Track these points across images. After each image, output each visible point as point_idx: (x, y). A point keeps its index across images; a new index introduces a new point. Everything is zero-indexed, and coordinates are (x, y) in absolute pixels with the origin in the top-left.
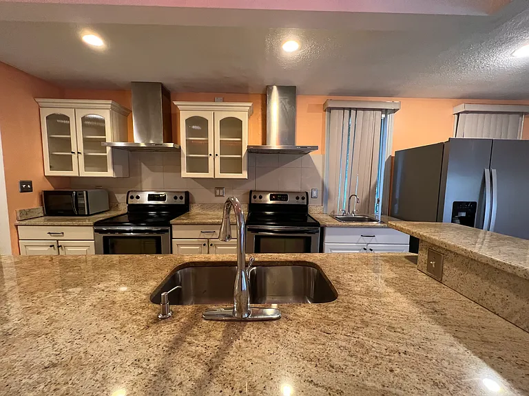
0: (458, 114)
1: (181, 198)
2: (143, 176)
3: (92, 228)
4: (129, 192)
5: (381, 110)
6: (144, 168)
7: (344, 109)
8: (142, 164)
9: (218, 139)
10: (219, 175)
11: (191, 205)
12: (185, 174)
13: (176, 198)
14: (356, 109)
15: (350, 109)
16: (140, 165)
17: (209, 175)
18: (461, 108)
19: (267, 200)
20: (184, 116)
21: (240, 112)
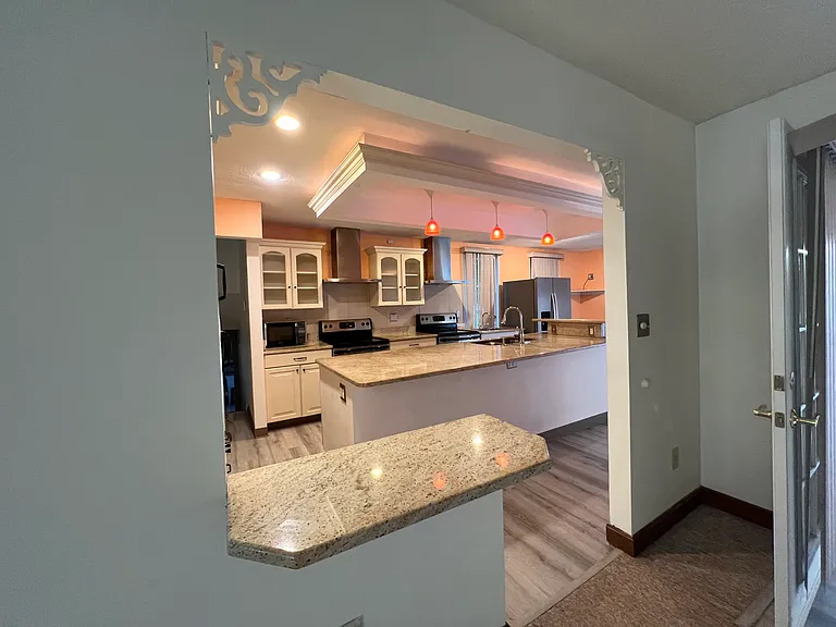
0: (531, 258)
1: (368, 324)
2: (329, 307)
3: (330, 350)
4: (320, 322)
5: (492, 254)
7: (473, 253)
8: (329, 295)
9: (404, 275)
10: (406, 303)
11: (373, 330)
12: (381, 303)
13: (363, 325)
14: (480, 253)
15: (477, 253)
17: (399, 303)
18: (532, 254)
19: (431, 321)
20: (380, 257)
21: (418, 254)
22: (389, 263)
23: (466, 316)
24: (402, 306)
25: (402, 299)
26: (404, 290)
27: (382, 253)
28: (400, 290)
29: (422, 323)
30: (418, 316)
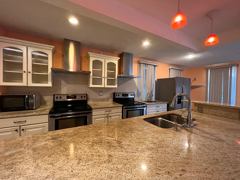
0: (170, 69)
1: (85, 97)
2: (62, 86)
3: (47, 115)
4: (54, 95)
5: (153, 65)
6: (63, 82)
7: (144, 64)
8: (62, 80)
9: (106, 71)
10: (107, 86)
11: (88, 100)
12: (91, 85)
13: (82, 97)
14: (147, 64)
15: (146, 64)
16: (61, 81)
17: (102, 86)
18: (171, 67)
19: (121, 96)
20: (92, 60)
21: (115, 60)
22: (97, 64)
23: (139, 94)
24: (104, 88)
25: (104, 84)
26: (106, 79)
27: (93, 58)
28: (103, 79)
29: (116, 97)
30: (114, 94)
